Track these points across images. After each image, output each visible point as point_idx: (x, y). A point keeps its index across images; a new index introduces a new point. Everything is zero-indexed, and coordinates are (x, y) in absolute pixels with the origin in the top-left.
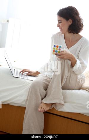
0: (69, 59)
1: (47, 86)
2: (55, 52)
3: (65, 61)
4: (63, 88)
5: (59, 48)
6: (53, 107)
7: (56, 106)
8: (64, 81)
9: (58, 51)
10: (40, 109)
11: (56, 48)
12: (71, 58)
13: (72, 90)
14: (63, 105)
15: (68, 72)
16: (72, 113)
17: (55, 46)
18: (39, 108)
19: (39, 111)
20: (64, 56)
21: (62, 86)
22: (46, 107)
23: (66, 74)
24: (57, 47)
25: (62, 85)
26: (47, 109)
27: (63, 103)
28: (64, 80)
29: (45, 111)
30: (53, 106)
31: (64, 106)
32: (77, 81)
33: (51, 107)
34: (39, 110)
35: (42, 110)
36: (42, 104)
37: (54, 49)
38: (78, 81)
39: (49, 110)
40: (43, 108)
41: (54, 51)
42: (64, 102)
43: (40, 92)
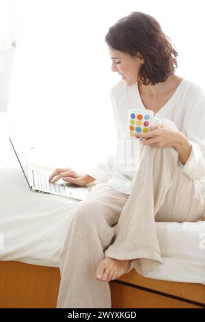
0: (172, 145)
1: (118, 215)
2: (135, 132)
3: (164, 150)
4: (159, 219)
5: (143, 121)
6: (131, 268)
7: (140, 265)
8: (161, 202)
9: (143, 127)
10: (102, 272)
11: (136, 120)
12: (178, 143)
13: (180, 222)
14: (159, 262)
15: (172, 177)
16: (181, 283)
17: (133, 116)
18: (97, 272)
19: (98, 279)
20: (159, 139)
21: (157, 213)
22: (115, 267)
23: (167, 183)
24: (140, 117)
25: (156, 211)
26: (117, 273)
27: (158, 257)
28: (162, 198)
29: (113, 279)
30: (133, 265)
31: (161, 266)
32: (194, 200)
33: (129, 268)
34: (99, 277)
35: (105, 276)
36: (106, 261)
37: (132, 122)
38: (196, 199)
39: (125, 275)
40: (107, 272)
41: (132, 128)
42: (162, 256)
43: (98, 231)
